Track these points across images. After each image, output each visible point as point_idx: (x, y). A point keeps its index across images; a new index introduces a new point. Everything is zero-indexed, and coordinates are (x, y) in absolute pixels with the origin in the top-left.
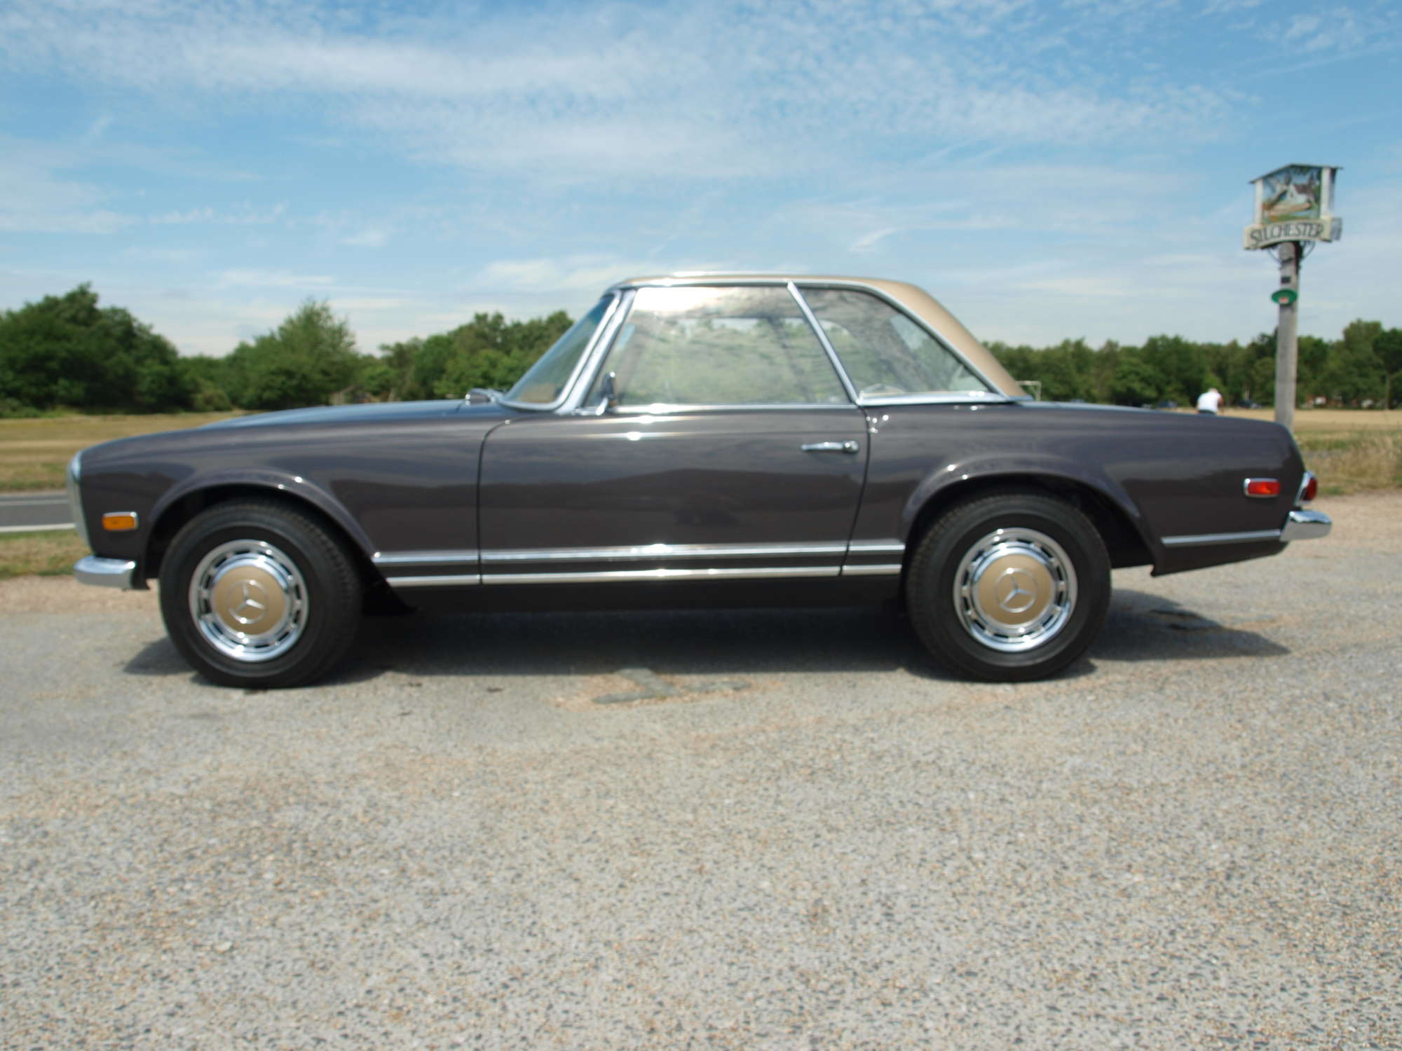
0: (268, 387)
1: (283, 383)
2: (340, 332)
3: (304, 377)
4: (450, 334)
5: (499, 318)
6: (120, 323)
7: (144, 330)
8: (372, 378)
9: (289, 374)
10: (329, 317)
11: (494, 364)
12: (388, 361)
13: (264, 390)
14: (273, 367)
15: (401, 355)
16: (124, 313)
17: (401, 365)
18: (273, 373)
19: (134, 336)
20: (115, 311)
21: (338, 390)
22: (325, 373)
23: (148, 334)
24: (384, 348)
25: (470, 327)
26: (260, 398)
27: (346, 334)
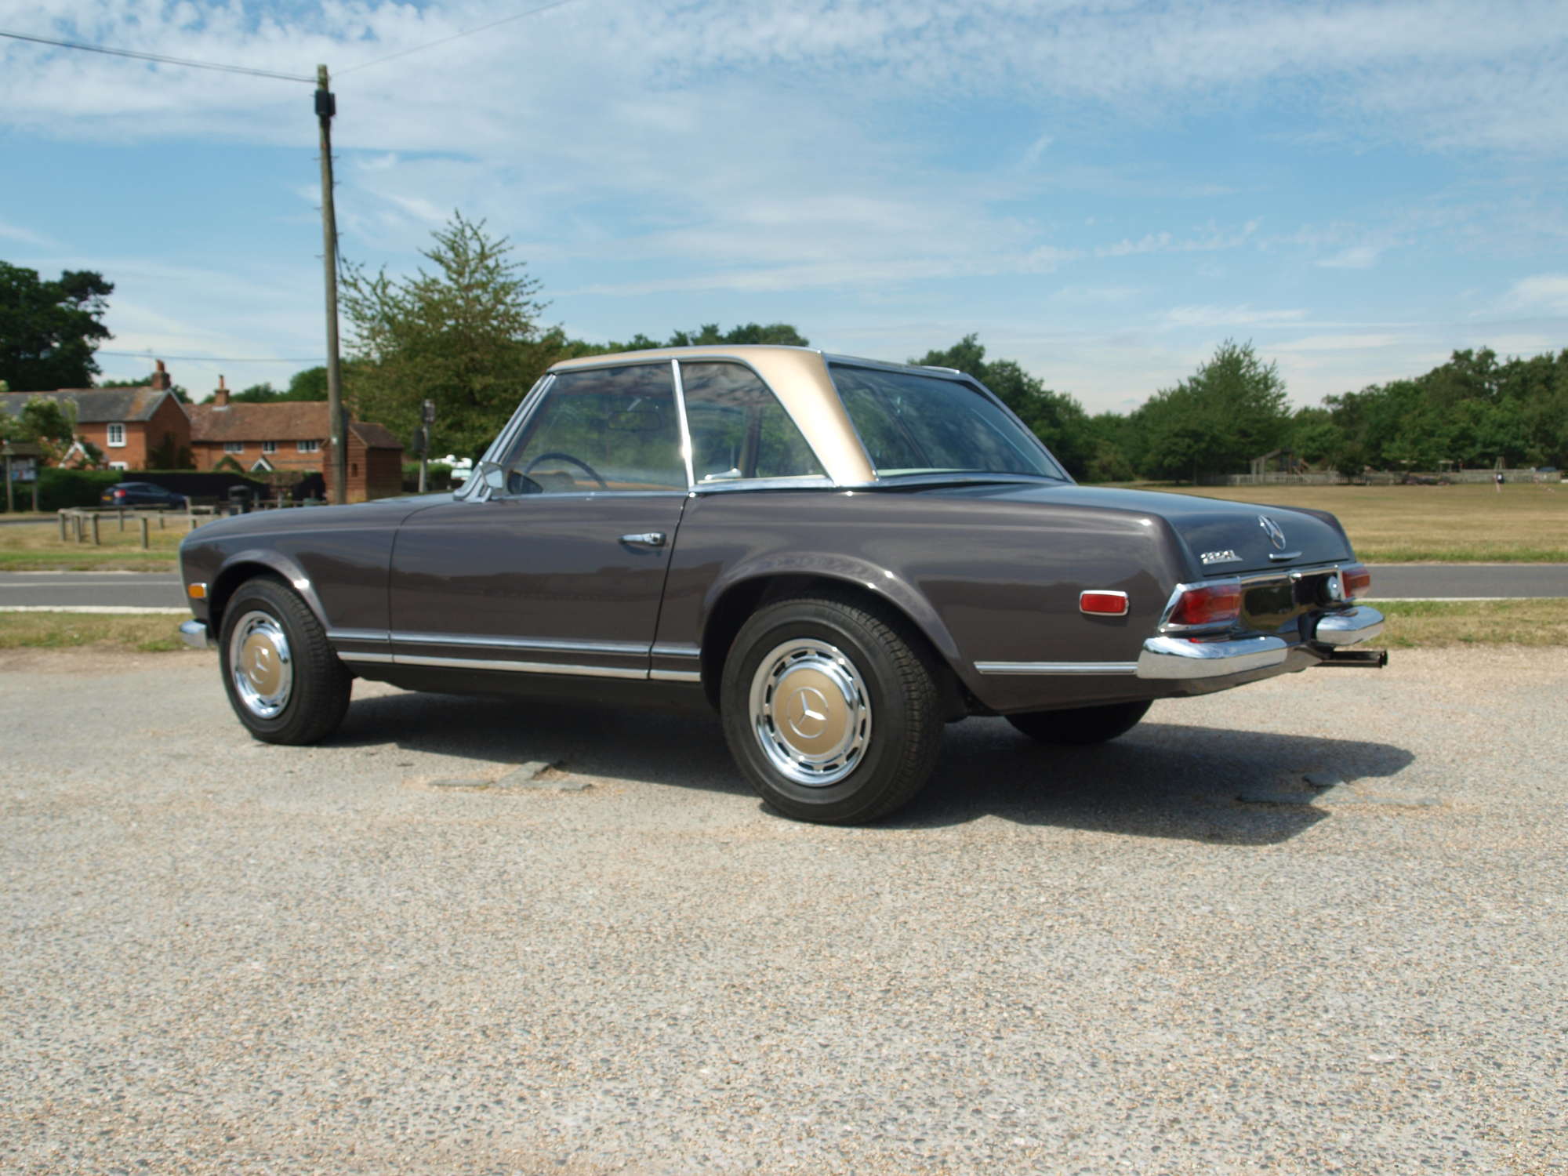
0: (1170, 452)
1: (1189, 447)
2: (1266, 382)
3: (1214, 439)
4: (1419, 380)
5: (1489, 355)
6: (1008, 379)
7: (1034, 386)
8: (1312, 439)
9: (1196, 436)
10: (1253, 364)
11: (1477, 419)
12: (1337, 415)
13: (1165, 456)
14: (1177, 427)
15: (1353, 409)
16: (1014, 367)
17: (1352, 422)
18: (1176, 435)
19: (1024, 393)
20: (1003, 365)
21: (1262, 453)
22: (1244, 433)
23: (1038, 391)
24: (1331, 400)
25: (1447, 368)
26: (1160, 465)
27: (1274, 385)
